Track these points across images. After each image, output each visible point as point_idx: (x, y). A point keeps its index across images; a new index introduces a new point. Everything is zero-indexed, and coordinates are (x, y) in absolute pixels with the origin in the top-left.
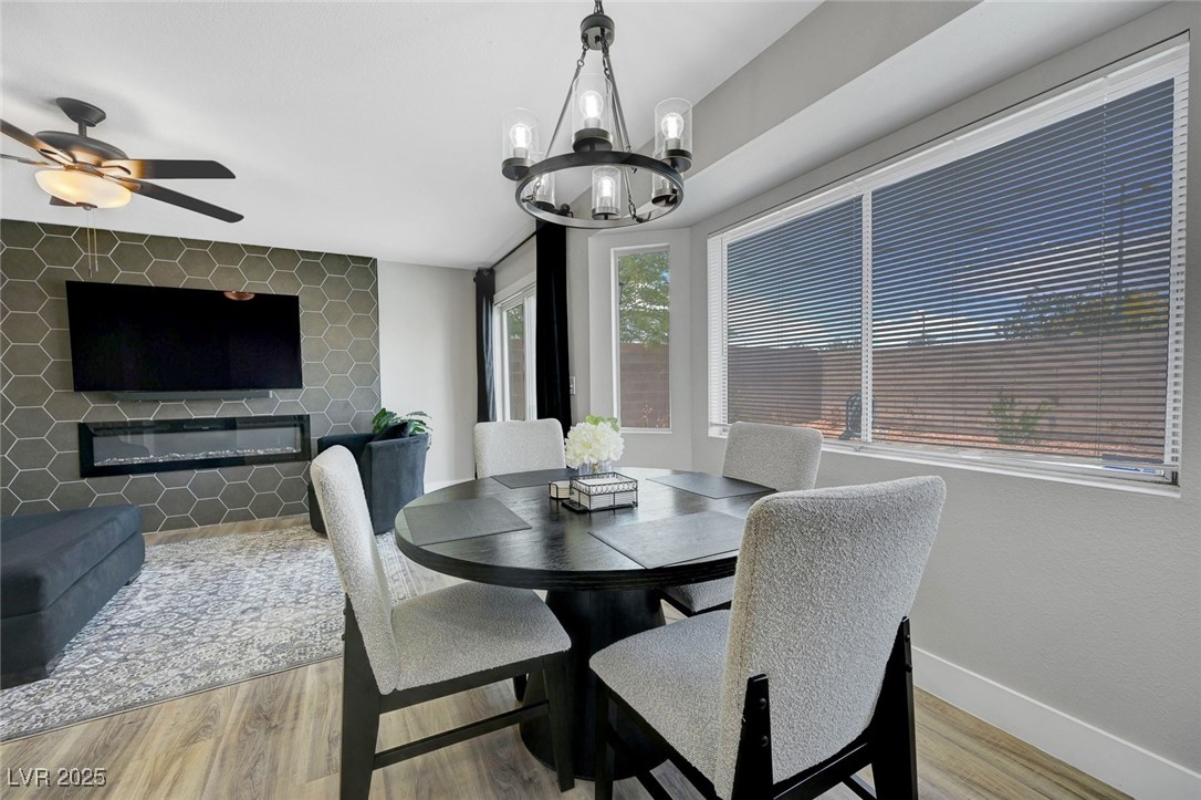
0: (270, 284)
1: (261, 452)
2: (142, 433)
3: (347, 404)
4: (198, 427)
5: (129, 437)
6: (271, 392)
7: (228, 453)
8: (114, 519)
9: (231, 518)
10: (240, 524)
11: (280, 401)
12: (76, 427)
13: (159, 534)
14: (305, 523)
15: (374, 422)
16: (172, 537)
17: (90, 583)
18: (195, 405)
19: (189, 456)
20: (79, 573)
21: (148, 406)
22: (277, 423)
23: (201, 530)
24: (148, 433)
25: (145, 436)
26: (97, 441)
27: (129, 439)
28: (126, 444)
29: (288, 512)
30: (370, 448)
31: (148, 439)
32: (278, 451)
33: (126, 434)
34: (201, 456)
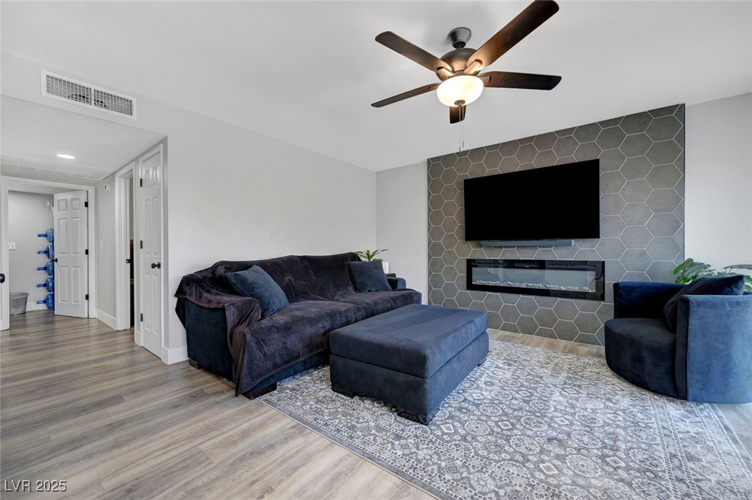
0: (575, 155)
1: (563, 288)
2: (497, 267)
3: (643, 254)
4: (523, 266)
5: (492, 269)
6: (573, 241)
7: (540, 286)
8: (472, 321)
9: (540, 334)
10: (547, 340)
11: (580, 249)
12: (466, 261)
13: (500, 333)
14: (599, 356)
15: (676, 271)
16: (505, 336)
17: (455, 365)
18: (522, 250)
19: (517, 285)
20: (450, 355)
21: (497, 250)
22: (576, 267)
23: (522, 336)
24: (501, 267)
25: (499, 269)
26: (474, 269)
27: (491, 270)
28: (490, 273)
29: (583, 340)
30: (687, 302)
31: (500, 271)
32: (576, 289)
33: (491, 267)
34: (523, 286)
